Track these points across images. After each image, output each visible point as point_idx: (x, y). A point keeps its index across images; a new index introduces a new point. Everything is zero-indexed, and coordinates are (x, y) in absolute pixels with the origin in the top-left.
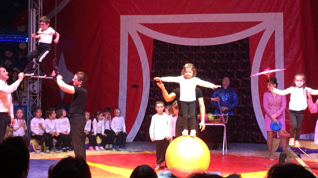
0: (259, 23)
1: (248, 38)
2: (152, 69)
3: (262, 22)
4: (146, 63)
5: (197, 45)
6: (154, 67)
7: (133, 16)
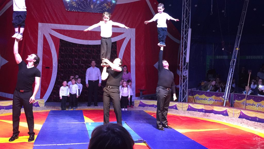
0: (122, 33)
1: (116, 42)
2: (59, 57)
3: (124, 33)
4: (55, 54)
5: (87, 44)
6: (60, 56)
7: (47, 24)
